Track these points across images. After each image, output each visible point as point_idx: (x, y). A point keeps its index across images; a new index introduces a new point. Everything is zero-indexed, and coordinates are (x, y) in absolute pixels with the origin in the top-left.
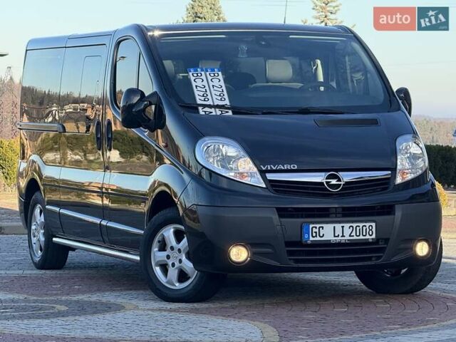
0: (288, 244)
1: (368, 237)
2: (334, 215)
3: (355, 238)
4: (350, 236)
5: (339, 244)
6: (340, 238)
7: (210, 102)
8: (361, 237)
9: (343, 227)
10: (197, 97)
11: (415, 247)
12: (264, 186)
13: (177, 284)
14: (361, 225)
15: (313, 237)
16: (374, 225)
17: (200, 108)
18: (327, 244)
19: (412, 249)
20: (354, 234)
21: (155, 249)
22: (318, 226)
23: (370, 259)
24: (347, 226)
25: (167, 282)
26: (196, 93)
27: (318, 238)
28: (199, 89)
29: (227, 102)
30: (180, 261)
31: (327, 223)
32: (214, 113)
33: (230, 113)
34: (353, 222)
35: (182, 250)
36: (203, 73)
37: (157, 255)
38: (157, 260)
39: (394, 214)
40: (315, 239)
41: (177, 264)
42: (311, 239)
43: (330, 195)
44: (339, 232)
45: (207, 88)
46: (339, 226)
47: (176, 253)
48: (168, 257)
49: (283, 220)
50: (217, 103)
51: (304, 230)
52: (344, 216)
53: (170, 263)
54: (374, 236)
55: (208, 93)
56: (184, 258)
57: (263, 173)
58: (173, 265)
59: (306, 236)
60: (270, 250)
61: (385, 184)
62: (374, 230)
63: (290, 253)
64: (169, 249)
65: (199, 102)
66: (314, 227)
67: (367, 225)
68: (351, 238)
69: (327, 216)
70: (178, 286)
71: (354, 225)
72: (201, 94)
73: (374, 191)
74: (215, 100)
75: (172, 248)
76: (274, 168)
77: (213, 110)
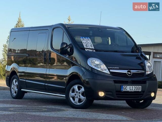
0: (117, 91)
1: (139, 90)
2: (129, 83)
3: (136, 90)
4: (134, 90)
5: (131, 92)
6: (131, 90)
7: (88, 48)
8: (137, 90)
9: (132, 87)
10: (84, 46)
11: (151, 94)
12: (109, 73)
13: (78, 103)
14: (137, 86)
15: (124, 89)
16: (141, 86)
17: (86, 49)
18: (128, 92)
19: (150, 95)
20: (135, 89)
21: (71, 92)
22: (125, 86)
23: (138, 97)
24: (133, 86)
25: (75, 103)
26: (84, 45)
27: (125, 90)
28: (84, 43)
29: (93, 48)
30: (80, 96)
31: (128, 85)
32: (90, 51)
33: (95, 51)
34: (135, 86)
35: (80, 92)
36: (85, 39)
37: (71, 94)
38: (71, 96)
39: (146, 83)
40: (124, 90)
42: (123, 90)
43: (128, 77)
44: (131, 88)
45: (87, 43)
46: (131, 87)
47: (78, 94)
48: (75, 95)
49: (115, 84)
50: (90, 48)
51: (121, 87)
52: (132, 83)
53: (76, 96)
54: (141, 90)
55: (87, 45)
57: (109, 69)
58: (77, 97)
59: (122, 89)
60: (111, 93)
61: (143, 74)
62: (141, 88)
63: (117, 94)
64: (76, 92)
65: (85, 47)
66: (124, 87)
67: (139, 86)
68: (135, 90)
69: (127, 83)
70: (78, 104)
71: (136, 86)
72: (85, 45)
73: (140, 76)
74: (90, 47)
75: (77, 92)
76: (112, 68)
77: (89, 50)
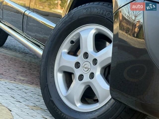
25: (66, 97)
30: (92, 76)
37: (64, 58)
38: (61, 65)
41: (86, 78)
48: (77, 65)
53: (77, 73)
56: (98, 73)
58: (81, 77)
64: (81, 54)
70: (79, 107)
